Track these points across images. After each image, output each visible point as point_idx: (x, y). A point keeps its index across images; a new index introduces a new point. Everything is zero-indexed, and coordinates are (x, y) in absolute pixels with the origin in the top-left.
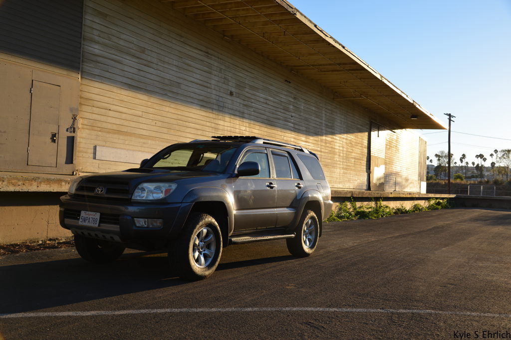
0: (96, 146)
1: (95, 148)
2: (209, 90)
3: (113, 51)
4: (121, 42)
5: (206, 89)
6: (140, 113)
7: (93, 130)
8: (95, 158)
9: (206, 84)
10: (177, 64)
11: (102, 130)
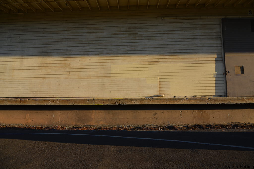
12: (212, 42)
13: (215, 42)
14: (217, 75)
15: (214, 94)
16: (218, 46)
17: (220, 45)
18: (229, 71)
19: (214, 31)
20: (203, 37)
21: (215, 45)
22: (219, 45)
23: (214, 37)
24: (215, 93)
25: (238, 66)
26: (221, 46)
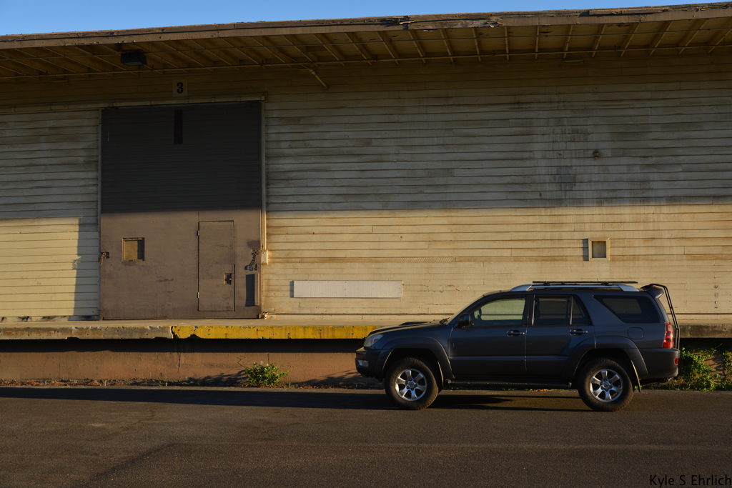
0: (293, 282)
1: (292, 284)
2: (528, 163)
3: (313, 160)
4: (326, 144)
5: (518, 163)
6: (369, 229)
7: (288, 262)
8: (292, 296)
9: (518, 155)
10: (442, 142)
11: (302, 260)
12: (75, 175)
13: (82, 175)
14: (81, 262)
15: (71, 313)
16: (89, 186)
17: (94, 183)
18: (108, 253)
19: (82, 145)
20: (54, 161)
21: (82, 183)
22: (91, 183)
23: (81, 160)
24: (75, 311)
25: (132, 239)
26: (97, 185)
